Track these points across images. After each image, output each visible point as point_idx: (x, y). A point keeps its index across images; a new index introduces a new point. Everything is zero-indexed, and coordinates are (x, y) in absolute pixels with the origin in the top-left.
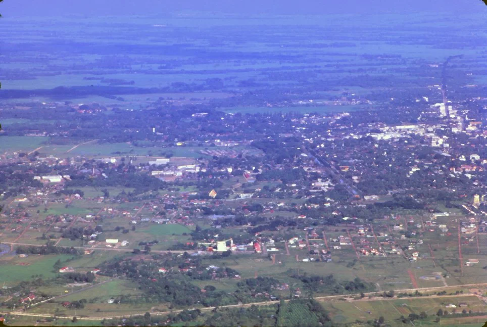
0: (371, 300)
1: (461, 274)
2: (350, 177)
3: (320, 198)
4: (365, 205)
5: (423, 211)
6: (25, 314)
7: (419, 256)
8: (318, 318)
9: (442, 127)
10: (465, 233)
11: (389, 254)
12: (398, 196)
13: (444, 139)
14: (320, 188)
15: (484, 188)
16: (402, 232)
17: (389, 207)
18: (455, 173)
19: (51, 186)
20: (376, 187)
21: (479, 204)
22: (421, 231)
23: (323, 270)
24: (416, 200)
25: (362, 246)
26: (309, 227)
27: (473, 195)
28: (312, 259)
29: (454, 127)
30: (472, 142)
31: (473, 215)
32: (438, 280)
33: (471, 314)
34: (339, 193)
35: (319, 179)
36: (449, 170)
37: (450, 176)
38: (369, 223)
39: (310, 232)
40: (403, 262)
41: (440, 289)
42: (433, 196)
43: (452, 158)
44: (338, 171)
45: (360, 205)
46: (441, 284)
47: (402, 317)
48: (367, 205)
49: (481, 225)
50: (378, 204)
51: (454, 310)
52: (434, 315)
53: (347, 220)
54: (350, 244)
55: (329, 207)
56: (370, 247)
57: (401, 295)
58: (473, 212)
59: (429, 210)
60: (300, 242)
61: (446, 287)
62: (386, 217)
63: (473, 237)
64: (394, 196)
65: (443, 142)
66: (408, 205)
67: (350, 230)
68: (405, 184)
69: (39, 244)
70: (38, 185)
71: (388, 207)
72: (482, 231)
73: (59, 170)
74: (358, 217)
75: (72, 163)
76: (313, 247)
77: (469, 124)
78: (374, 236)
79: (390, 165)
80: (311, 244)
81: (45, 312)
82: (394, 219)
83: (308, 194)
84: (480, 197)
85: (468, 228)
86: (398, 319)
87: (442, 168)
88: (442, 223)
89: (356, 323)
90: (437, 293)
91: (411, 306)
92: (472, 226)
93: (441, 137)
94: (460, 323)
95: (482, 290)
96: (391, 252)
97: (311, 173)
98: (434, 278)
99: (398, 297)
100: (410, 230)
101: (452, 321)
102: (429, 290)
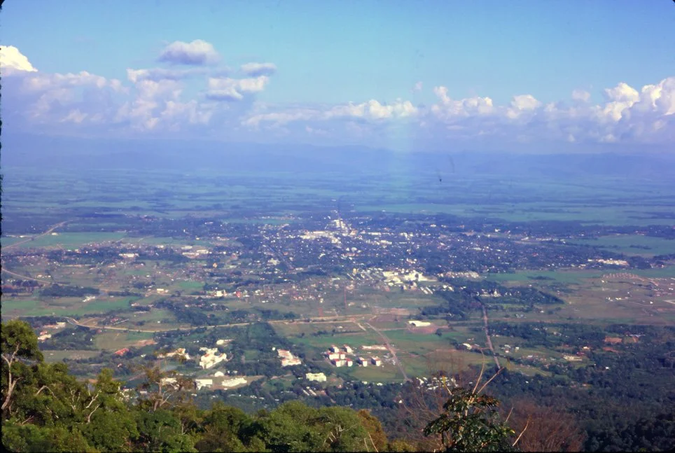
0: (298, 323)
1: (345, 310)
2: (289, 258)
3: (272, 269)
4: (296, 273)
5: (326, 277)
6: (113, 328)
7: (324, 300)
8: (269, 333)
9: (337, 233)
10: (348, 289)
11: (308, 299)
12: (313, 268)
14: (272, 264)
15: (358, 265)
16: (315, 288)
18: (344, 257)
19: (128, 259)
20: (302, 264)
21: (356, 273)
22: (325, 287)
23: (273, 307)
24: (323, 270)
25: (294, 295)
26: (266, 284)
27: (353, 269)
28: (267, 301)
29: (344, 233)
30: (353, 241)
32: (333, 313)
33: (350, 332)
34: (282, 266)
35: (272, 259)
36: (341, 255)
37: (341, 258)
38: (298, 283)
39: (266, 287)
40: (315, 303)
41: (334, 318)
42: (332, 269)
43: (342, 249)
44: (282, 255)
45: (293, 273)
46: (334, 315)
47: (314, 333)
49: (356, 285)
50: (303, 273)
51: (341, 329)
52: (331, 332)
53: (286, 281)
54: (288, 293)
55: (277, 273)
56: (298, 295)
57: (314, 321)
58: (352, 278)
59: (329, 276)
60: (261, 292)
61: (337, 316)
62: (307, 280)
63: (352, 291)
64: (311, 268)
65: (338, 241)
66: (319, 273)
67: (288, 286)
68: (317, 262)
69: (121, 291)
70: (122, 258)
71: (308, 274)
72: (357, 288)
73: (133, 251)
74: (292, 279)
75: (140, 247)
76: (268, 295)
77: (351, 232)
78: (300, 290)
79: (310, 252)
80: (267, 293)
81: (122, 327)
82: (311, 281)
83: (266, 266)
84: (357, 269)
85: (350, 286)
86: (312, 334)
87: (337, 254)
88: (336, 283)
89: (290, 336)
90: (333, 320)
91: (319, 327)
92: (352, 285)
93: (337, 238)
94: (344, 336)
95: (356, 319)
97: (268, 255)
98: (331, 312)
99: (312, 322)
100: (319, 287)
101: (340, 335)
102: (328, 318)
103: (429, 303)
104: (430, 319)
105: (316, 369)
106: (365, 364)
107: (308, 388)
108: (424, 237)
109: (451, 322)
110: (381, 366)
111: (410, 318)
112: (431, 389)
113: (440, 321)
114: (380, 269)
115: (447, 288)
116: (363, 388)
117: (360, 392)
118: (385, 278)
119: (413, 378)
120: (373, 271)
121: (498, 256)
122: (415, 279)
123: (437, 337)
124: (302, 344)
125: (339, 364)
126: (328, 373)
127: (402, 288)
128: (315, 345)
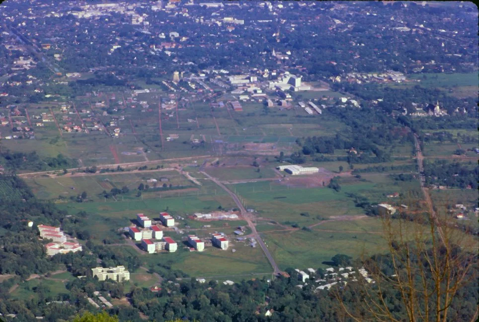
0: (74, 176)
1: (162, 149)
2: (52, 55)
3: (22, 76)
4: (67, 83)
5: (124, 88)
7: (121, 132)
8: (21, 195)
9: (142, 5)
10: (165, 109)
11: (92, 130)
12: (100, 73)
13: (144, 17)
14: (22, 67)
15: (183, 65)
16: (103, 109)
17: (91, 84)
18: (155, 50)
20: (77, 65)
21: (179, 80)
22: (122, 107)
23: (25, 147)
24: (117, 77)
25: (65, 123)
26: (12, 104)
27: (172, 72)
28: (14, 136)
29: (154, 5)
30: (172, 20)
31: (173, 91)
32: (140, 155)
33: (171, 188)
34: (40, 70)
35: (21, 57)
36: (149, 46)
37: (151, 53)
38: (72, 100)
39: (12, 109)
40: (106, 138)
41: (142, 164)
42: (134, 73)
43: (152, 35)
44: (40, 49)
45: (62, 83)
46: (142, 159)
47: (105, 192)
48: (69, 82)
49: (180, 101)
50: (80, 82)
51: (155, 184)
52: (135, 190)
53: (50, 98)
54: (53, 121)
55: (31, 84)
56: (72, 124)
57: (103, 171)
58: (172, 89)
59: (129, 87)
60: (2, 119)
61: (147, 162)
62: (88, 94)
63: (173, 113)
64: (96, 73)
65: (143, 20)
66: (110, 81)
67: (53, 107)
68: (106, 62)
71: (89, 85)
72: (182, 107)
74: (60, 94)
76: (16, 124)
77: (168, 2)
78: (76, 113)
79: (92, 43)
80: (13, 121)
82: (96, 96)
83: (11, 72)
84: (180, 73)
85: (168, 104)
86: (100, 194)
87: (142, 46)
88: (144, 100)
89: (59, 199)
90: (139, 168)
91: (114, 181)
92: (172, 102)
93: (141, 15)
94: (161, 196)
95: (182, 165)
96: (93, 128)
97: (13, 51)
98: (136, 153)
99: (101, 172)
100: (111, 107)
101: (153, 194)
102: (130, 165)
103: (316, 131)
104: (317, 162)
105: (109, 259)
106: (201, 247)
107: (96, 293)
108: (304, 9)
109: (357, 166)
110: (230, 250)
111: (280, 159)
112: (322, 287)
113: (336, 165)
114: (223, 71)
115: (348, 103)
116: (199, 291)
117: (193, 298)
118: (233, 88)
119: (290, 271)
120: (209, 77)
121: (441, 41)
122: (288, 87)
123: (331, 191)
124: (83, 214)
125: (151, 249)
126: (132, 267)
127: (266, 104)
128: (107, 215)
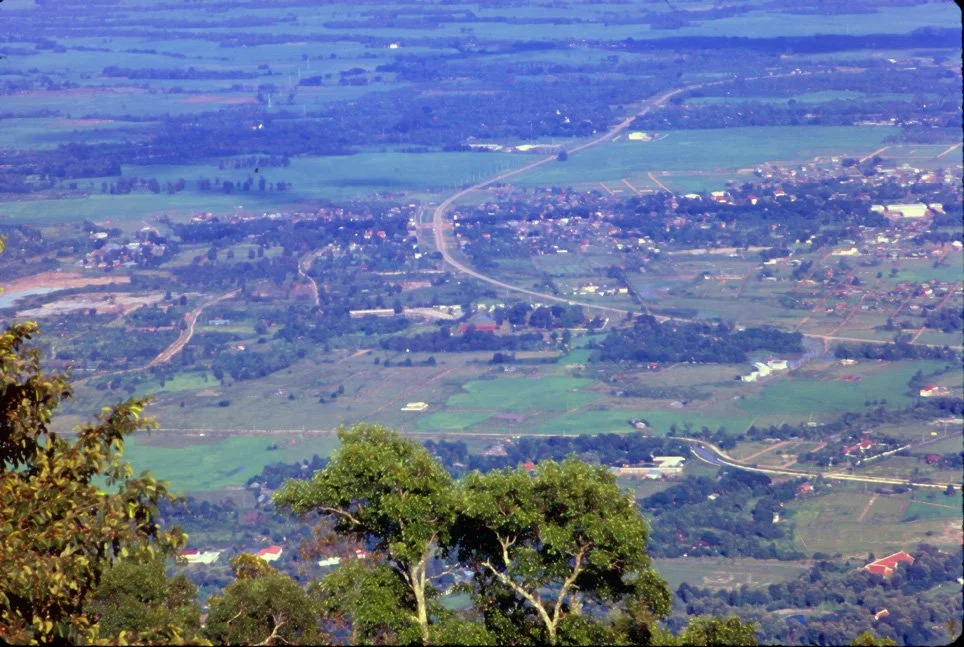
6: (852, 478)
19: (904, 224)
69: (879, 340)
70: (880, 222)
73: (920, 193)
75: (948, 179)
81: (892, 475)
